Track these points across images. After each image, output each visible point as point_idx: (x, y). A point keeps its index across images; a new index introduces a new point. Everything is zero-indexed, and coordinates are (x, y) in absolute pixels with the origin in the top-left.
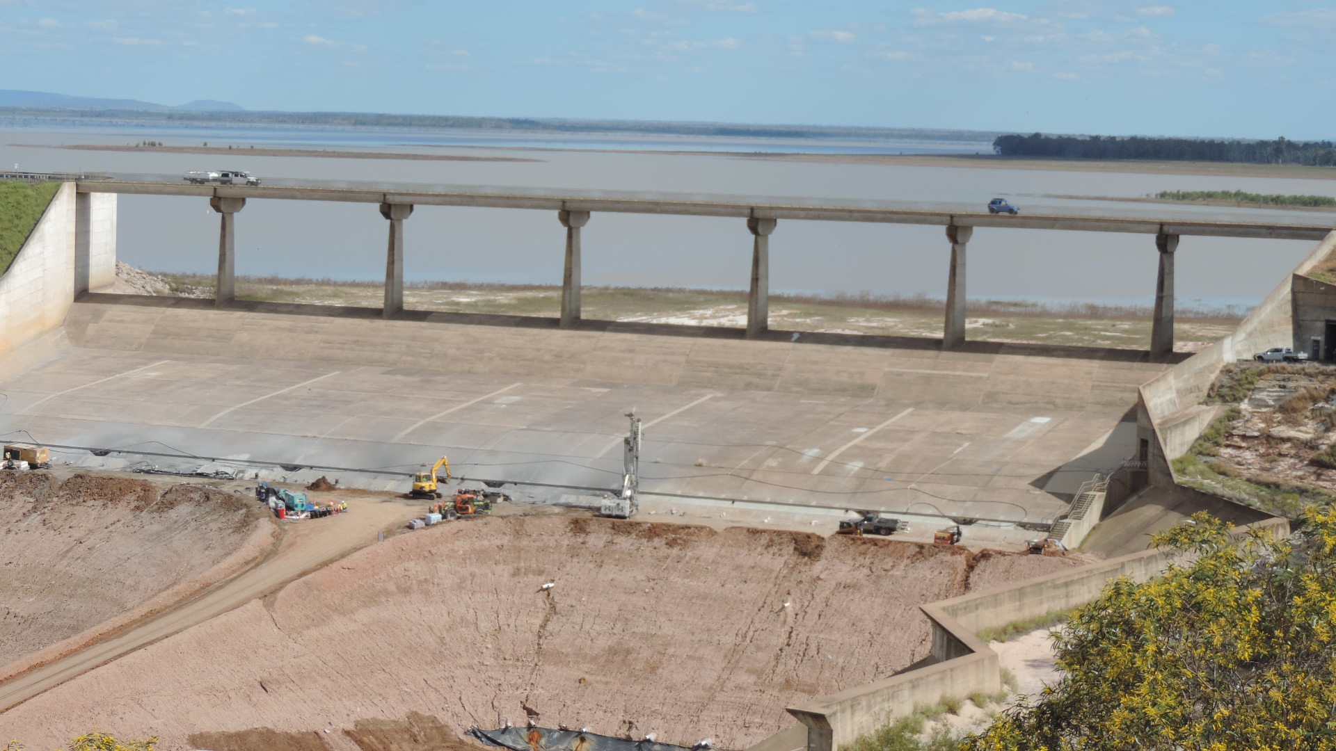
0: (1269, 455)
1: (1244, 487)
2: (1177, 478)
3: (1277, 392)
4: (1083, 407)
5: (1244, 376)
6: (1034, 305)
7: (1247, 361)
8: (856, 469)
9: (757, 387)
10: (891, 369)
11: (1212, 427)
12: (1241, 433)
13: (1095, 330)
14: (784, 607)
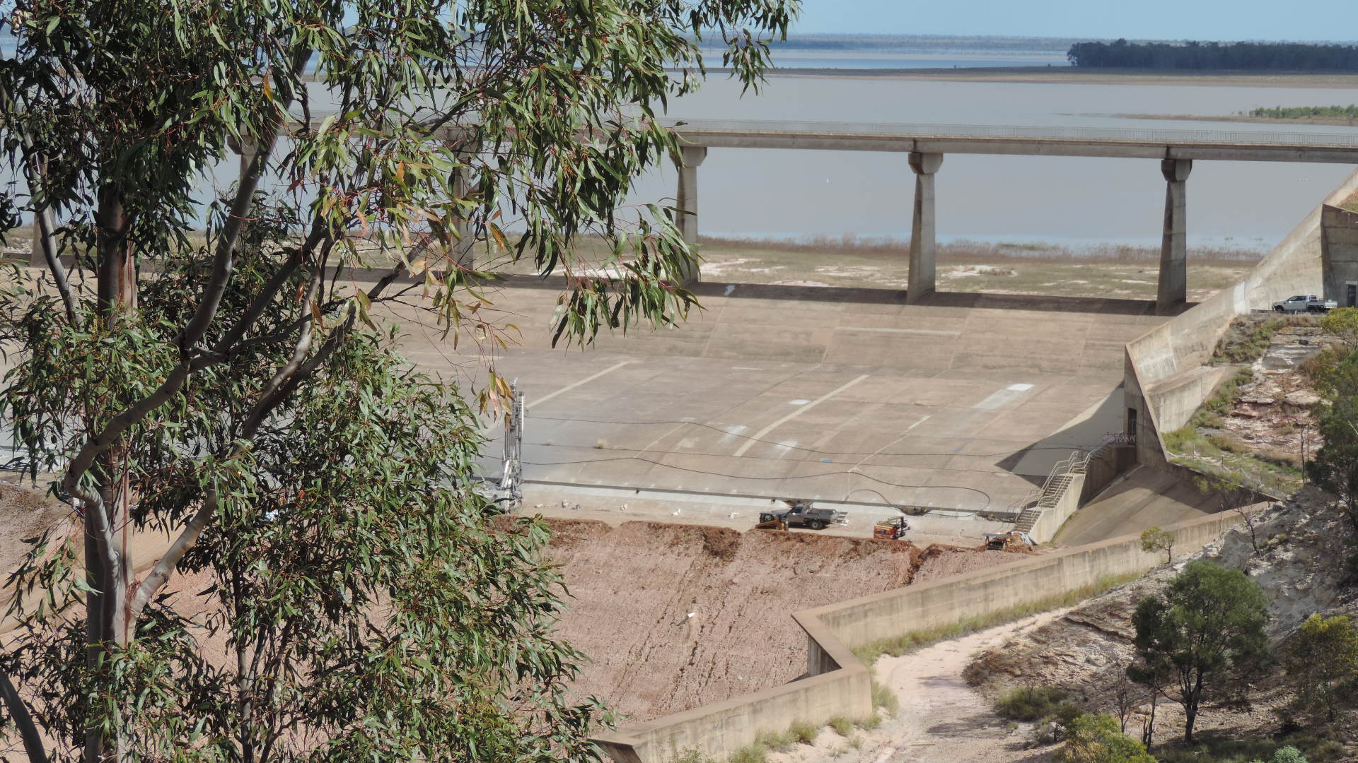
0: (1284, 425)
1: (1251, 465)
2: (1170, 456)
3: (1296, 349)
4: (1075, 371)
5: (1258, 330)
6: (1054, 248)
7: (1263, 311)
8: (789, 449)
9: (681, 352)
10: (844, 328)
11: (1218, 393)
12: (1252, 400)
13: (1116, 277)
14: (687, 618)
